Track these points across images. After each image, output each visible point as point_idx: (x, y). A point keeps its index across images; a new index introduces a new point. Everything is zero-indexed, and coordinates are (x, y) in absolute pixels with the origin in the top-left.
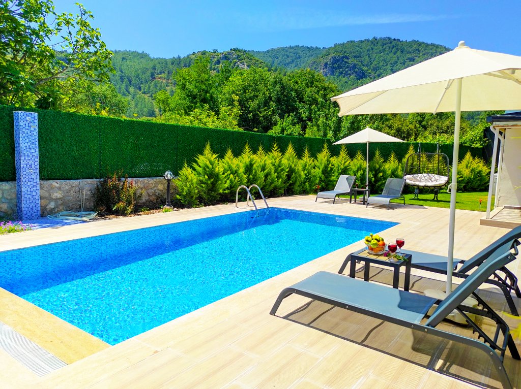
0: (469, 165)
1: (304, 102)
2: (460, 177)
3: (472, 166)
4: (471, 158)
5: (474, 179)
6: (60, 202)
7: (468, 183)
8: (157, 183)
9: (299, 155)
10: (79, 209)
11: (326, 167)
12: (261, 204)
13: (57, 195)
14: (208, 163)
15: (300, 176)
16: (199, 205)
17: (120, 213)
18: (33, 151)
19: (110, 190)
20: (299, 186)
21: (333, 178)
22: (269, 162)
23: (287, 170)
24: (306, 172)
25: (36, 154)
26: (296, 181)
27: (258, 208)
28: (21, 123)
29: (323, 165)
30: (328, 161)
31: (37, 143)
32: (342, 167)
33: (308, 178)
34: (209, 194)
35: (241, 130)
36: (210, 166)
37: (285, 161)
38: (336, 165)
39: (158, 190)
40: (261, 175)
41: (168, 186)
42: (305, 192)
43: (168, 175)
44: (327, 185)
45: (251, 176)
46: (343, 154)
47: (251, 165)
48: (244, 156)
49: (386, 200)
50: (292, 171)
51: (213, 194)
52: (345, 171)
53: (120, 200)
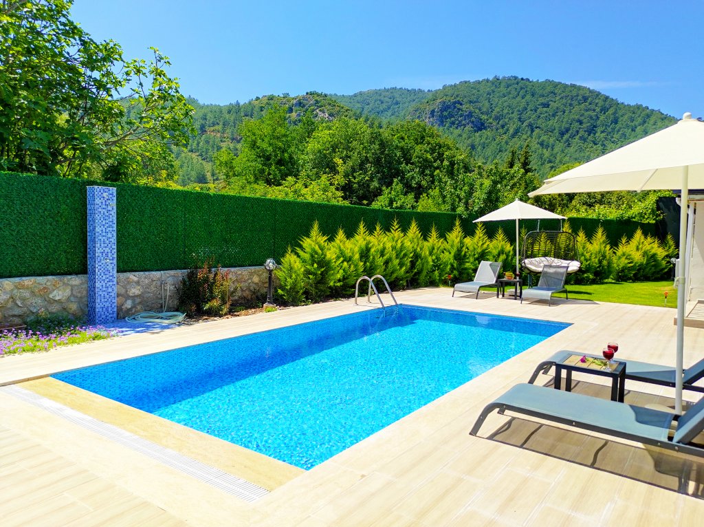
0: (640, 246)
1: (412, 164)
2: (629, 263)
3: (644, 248)
4: (643, 237)
5: (647, 264)
6: (138, 300)
7: (639, 270)
8: (252, 274)
9: (425, 235)
10: (160, 309)
11: (459, 251)
12: (388, 299)
13: (135, 291)
14: (317, 248)
15: (427, 262)
16: (304, 301)
17: (214, 313)
18: (110, 235)
19: (200, 284)
20: (426, 276)
21: (468, 265)
22: (389, 245)
23: (411, 255)
24: (434, 257)
25: (114, 240)
26: (422, 270)
27: (385, 306)
28: (97, 201)
29: (455, 249)
30: (461, 242)
31: (115, 226)
32: (479, 250)
33: (437, 265)
34: (316, 288)
35: (347, 203)
36: (320, 251)
37: (408, 244)
38: (471, 248)
39: (253, 282)
40: (380, 261)
41: (270, 278)
42: (432, 284)
43: (270, 263)
44: (460, 275)
45: (368, 263)
46: (479, 233)
47: (368, 250)
48: (357, 237)
49: (547, 294)
50: (417, 256)
51: (322, 287)
52: (483, 256)
53: (212, 298)
